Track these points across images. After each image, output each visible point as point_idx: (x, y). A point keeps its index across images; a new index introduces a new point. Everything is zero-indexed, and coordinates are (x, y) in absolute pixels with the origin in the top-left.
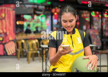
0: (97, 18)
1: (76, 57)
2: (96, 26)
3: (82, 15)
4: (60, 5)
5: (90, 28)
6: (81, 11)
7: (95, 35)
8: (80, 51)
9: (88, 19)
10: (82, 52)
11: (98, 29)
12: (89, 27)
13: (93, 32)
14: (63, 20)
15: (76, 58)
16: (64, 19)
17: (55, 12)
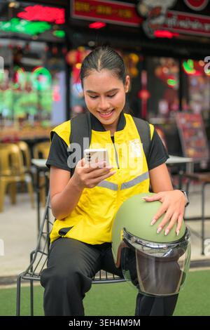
0: (201, 80)
1: (127, 195)
2: (198, 102)
3: (158, 71)
4: (93, 40)
5: (180, 109)
6: (156, 60)
7: (192, 128)
8: (138, 180)
9: (173, 83)
10: (143, 183)
11: (202, 112)
12: (175, 106)
13: (188, 121)
14: (89, 92)
15: (126, 198)
16: (91, 89)
17: (78, 61)
